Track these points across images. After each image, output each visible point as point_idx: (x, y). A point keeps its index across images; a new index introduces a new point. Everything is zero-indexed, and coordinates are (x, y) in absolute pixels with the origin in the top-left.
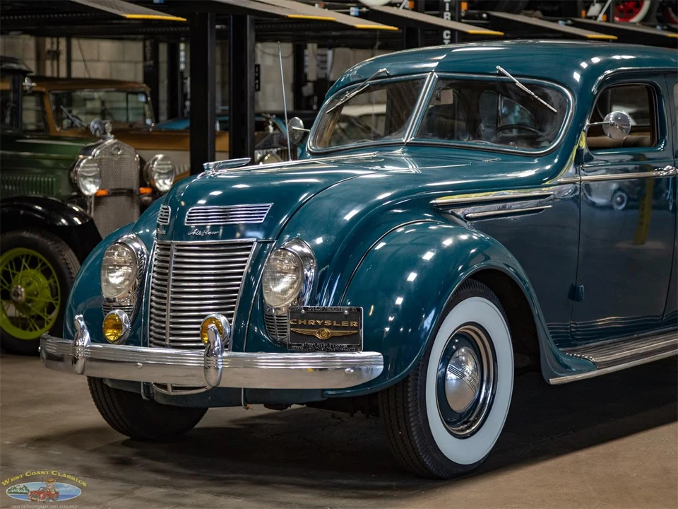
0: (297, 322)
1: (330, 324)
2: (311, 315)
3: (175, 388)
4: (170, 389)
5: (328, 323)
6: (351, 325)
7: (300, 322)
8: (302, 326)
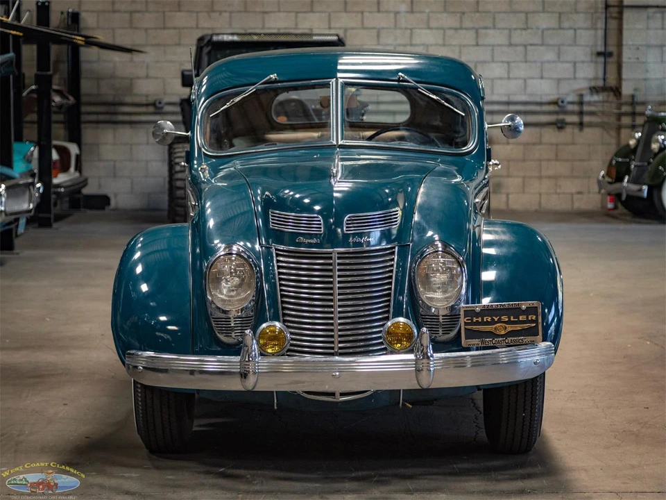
0: (472, 320)
1: (507, 320)
2: (486, 312)
3: (342, 394)
4: (338, 395)
5: (505, 318)
6: (530, 319)
7: (475, 320)
8: (477, 323)
